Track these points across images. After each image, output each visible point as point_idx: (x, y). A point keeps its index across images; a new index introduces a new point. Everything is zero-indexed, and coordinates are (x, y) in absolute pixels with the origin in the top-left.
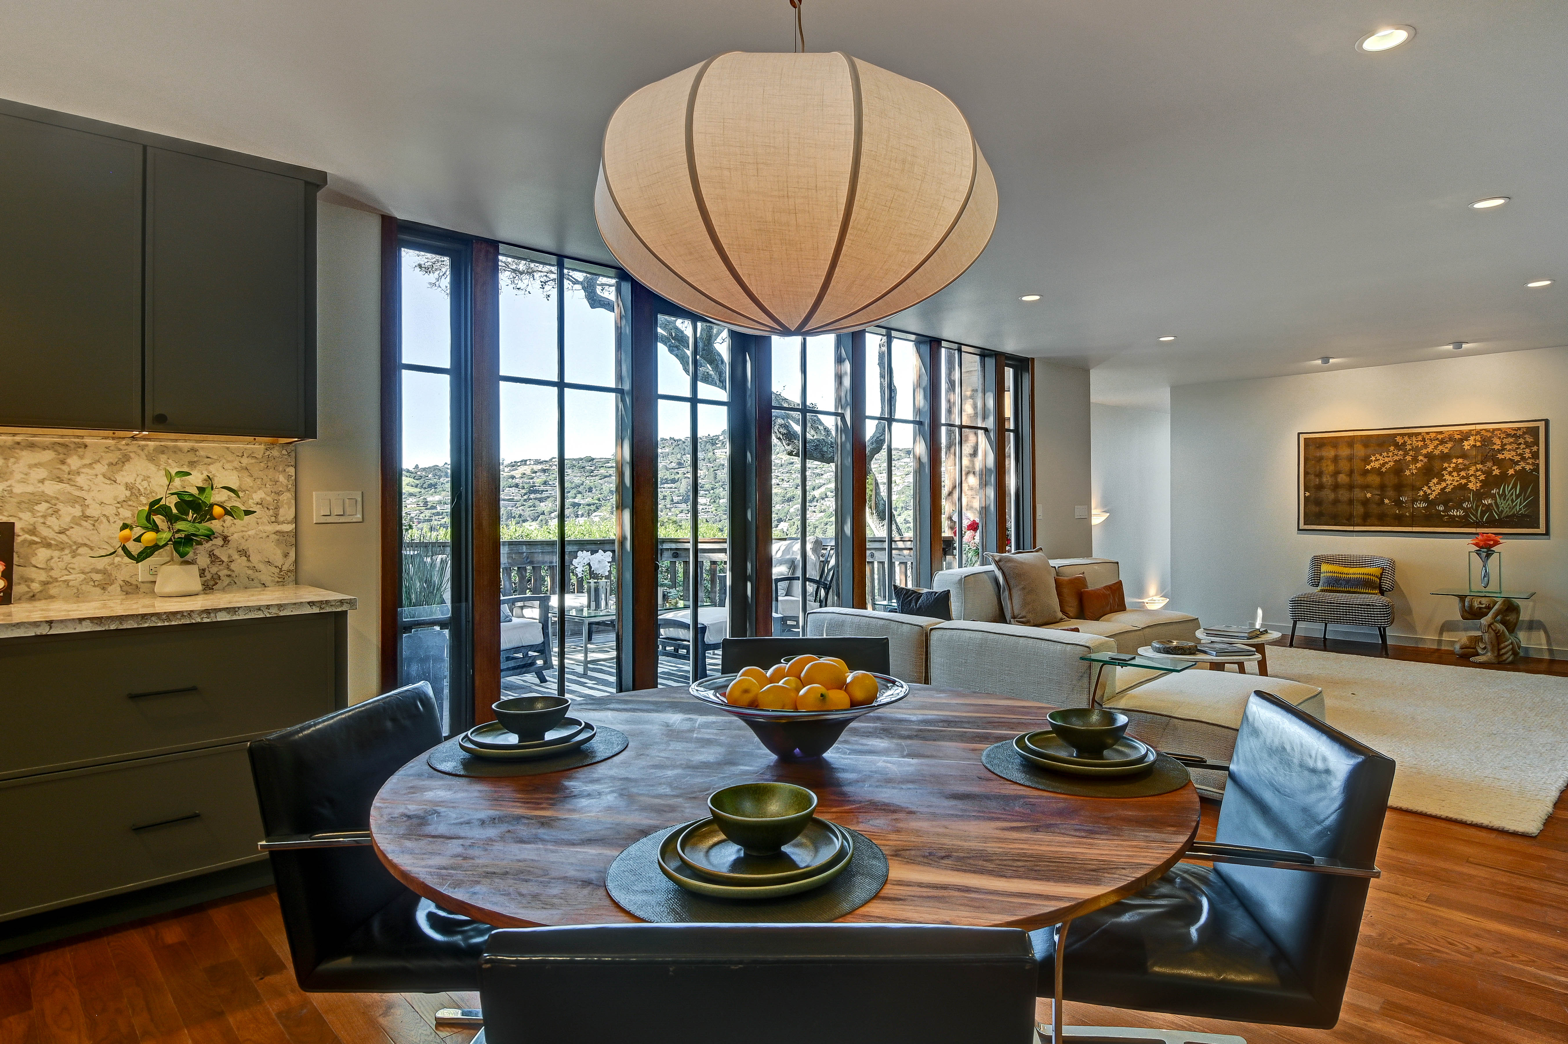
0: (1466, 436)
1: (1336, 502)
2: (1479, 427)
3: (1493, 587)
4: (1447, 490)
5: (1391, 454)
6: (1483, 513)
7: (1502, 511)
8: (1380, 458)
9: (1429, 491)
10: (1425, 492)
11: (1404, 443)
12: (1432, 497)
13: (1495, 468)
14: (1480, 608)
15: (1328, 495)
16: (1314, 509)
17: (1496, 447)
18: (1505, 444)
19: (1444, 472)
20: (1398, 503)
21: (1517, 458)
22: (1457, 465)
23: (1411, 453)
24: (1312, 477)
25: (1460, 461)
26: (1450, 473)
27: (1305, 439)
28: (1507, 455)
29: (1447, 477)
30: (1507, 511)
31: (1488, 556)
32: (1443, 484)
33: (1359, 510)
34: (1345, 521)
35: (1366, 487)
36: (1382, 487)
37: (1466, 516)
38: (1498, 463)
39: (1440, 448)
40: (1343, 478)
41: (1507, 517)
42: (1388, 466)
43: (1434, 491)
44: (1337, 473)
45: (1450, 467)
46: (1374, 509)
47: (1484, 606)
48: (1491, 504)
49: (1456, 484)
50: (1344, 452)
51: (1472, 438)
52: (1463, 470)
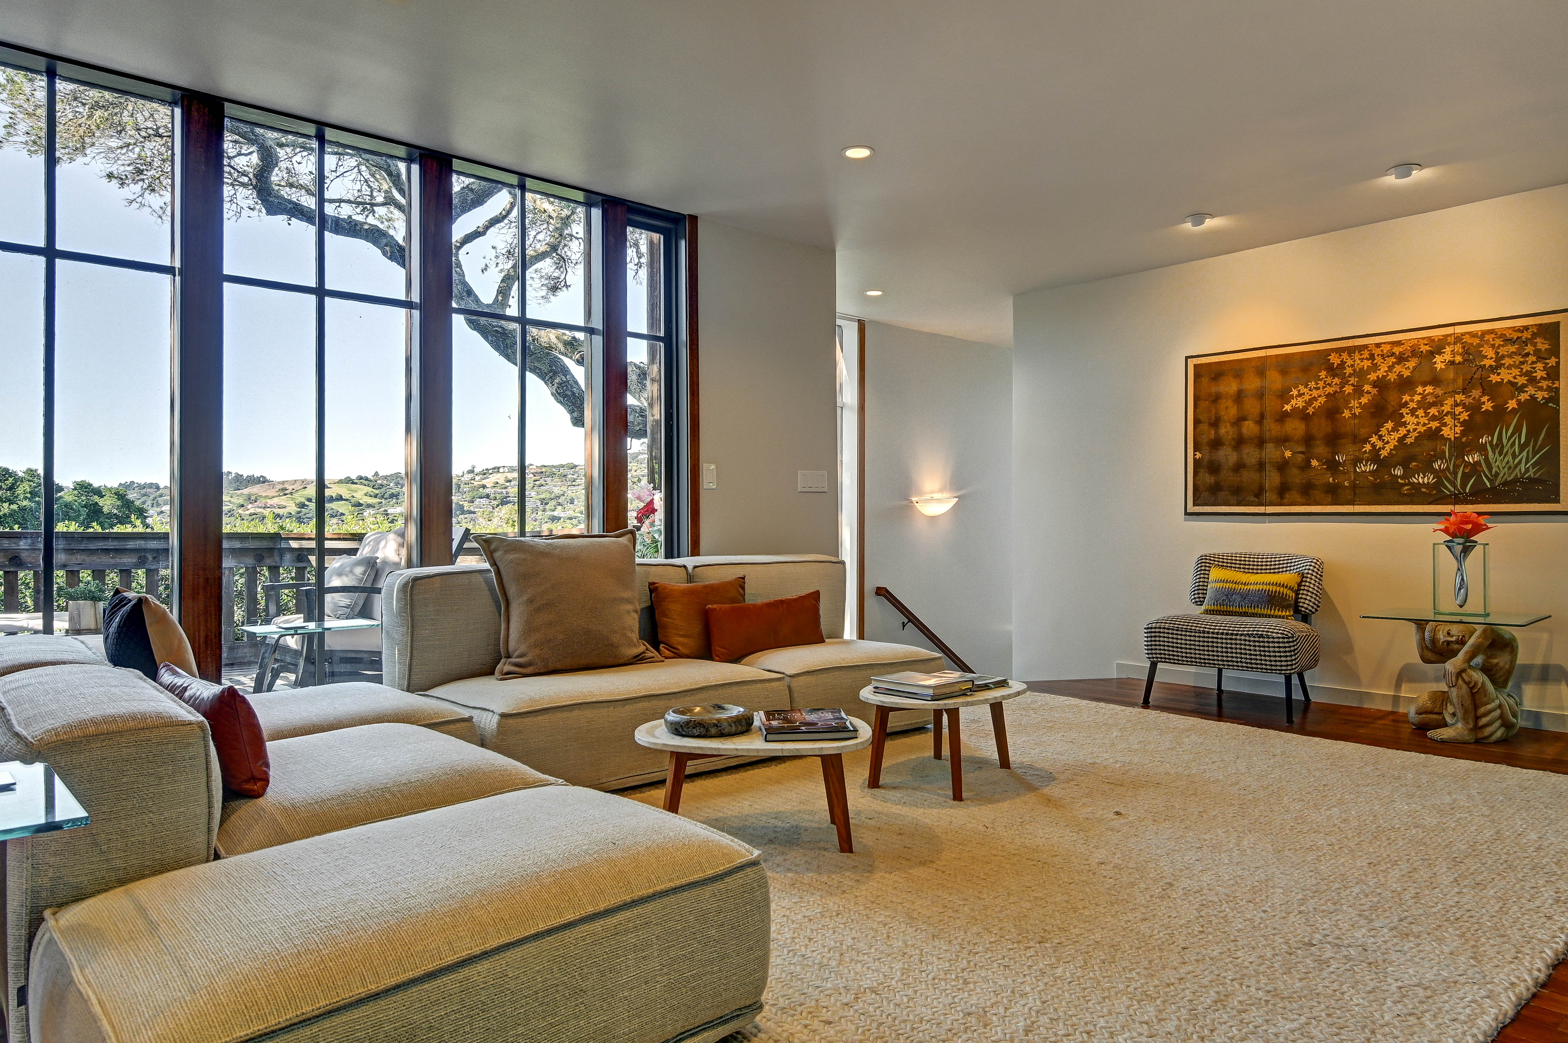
0: (1437, 347)
1: (1239, 467)
2: (1459, 329)
3: (1474, 605)
4: (1409, 441)
5: (1321, 384)
6: (1466, 478)
7: (1497, 475)
8: (1306, 390)
9: (1379, 444)
10: (1373, 446)
11: (1342, 364)
12: (1384, 453)
13: (1485, 399)
14: (1448, 643)
15: (1227, 456)
16: (1208, 479)
17: (1487, 363)
18: (1503, 357)
19: (1404, 411)
20: (1332, 466)
21: (1522, 380)
22: (1424, 397)
23: (1353, 380)
24: (1204, 427)
25: (1429, 389)
26: (1413, 412)
27: (1195, 365)
28: (1505, 375)
29: (1408, 418)
30: (1505, 475)
31: (1466, 550)
32: (1402, 431)
33: (1273, 479)
34: (1252, 498)
35: (1283, 441)
36: (1308, 440)
37: (1439, 484)
38: (1490, 389)
39: (1398, 368)
40: (1249, 428)
41: (1505, 484)
42: (1316, 404)
43: (1388, 442)
44: (1241, 419)
45: (1412, 401)
46: (1296, 477)
47: (1454, 639)
48: (1477, 463)
49: (1422, 429)
50: (1252, 384)
51: (1448, 349)
52: (1434, 404)
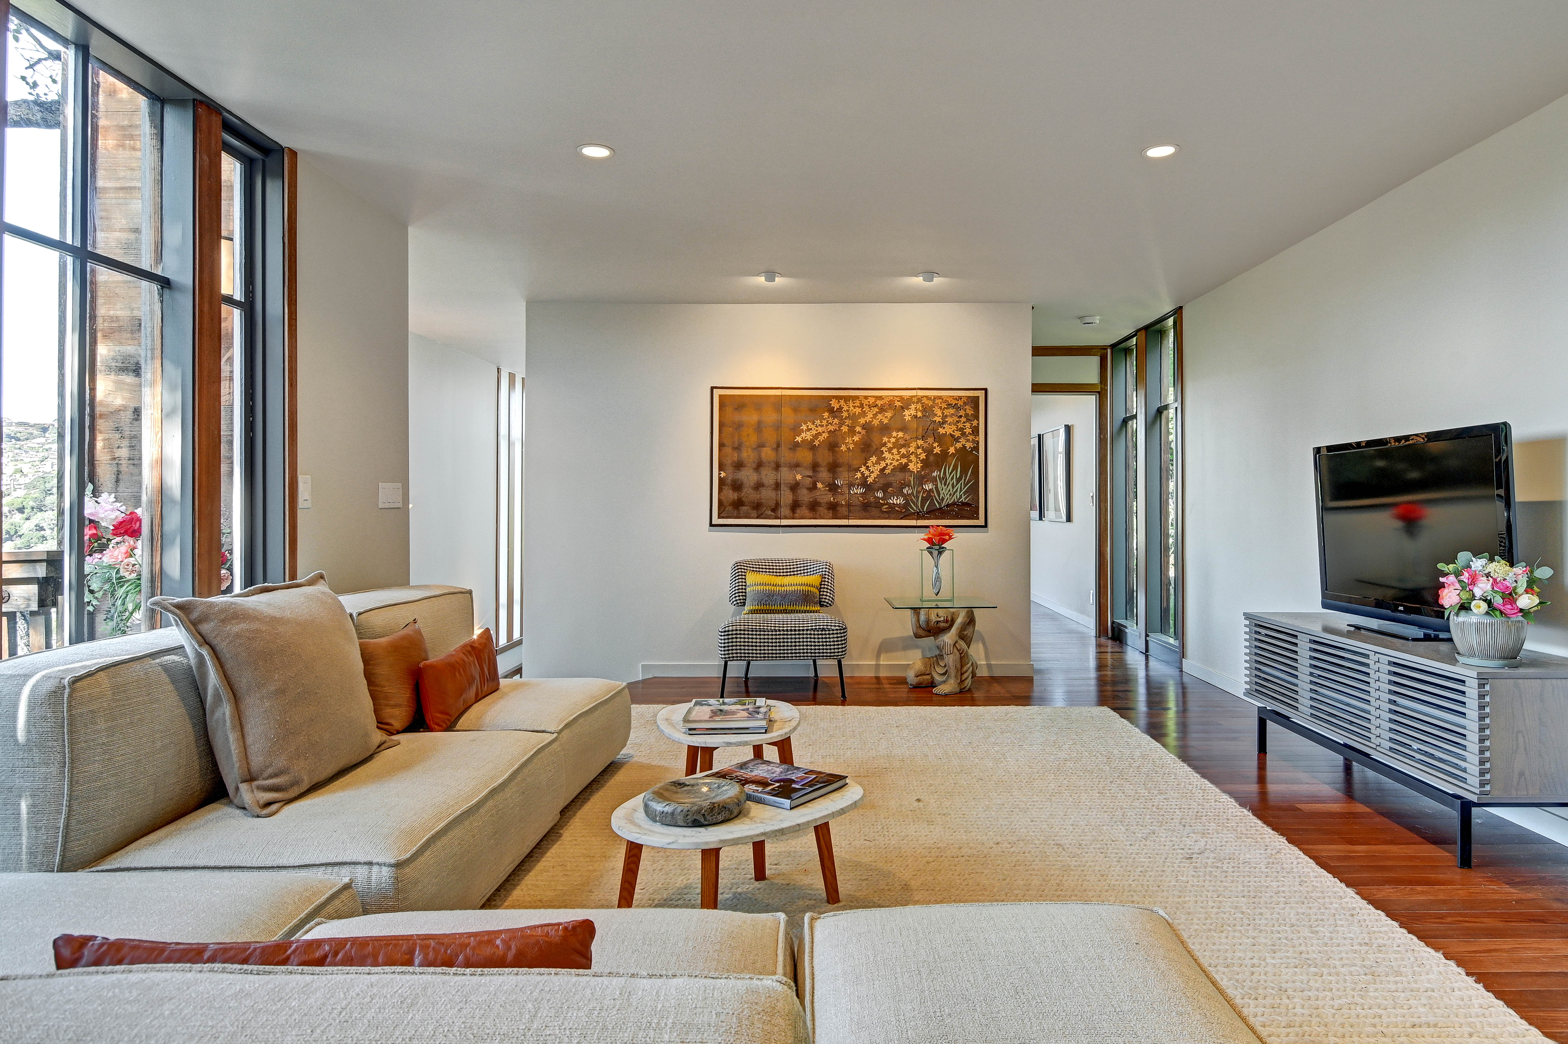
0: (906, 403)
1: (758, 486)
2: (921, 393)
3: (945, 593)
4: (887, 472)
5: (824, 423)
6: (924, 500)
7: (943, 499)
8: (813, 427)
9: (867, 473)
10: (863, 474)
11: (840, 409)
12: (870, 480)
13: (936, 445)
14: (938, 622)
15: (748, 476)
16: (732, 495)
17: (938, 419)
18: (946, 416)
19: (884, 449)
20: (833, 488)
21: (957, 434)
22: (897, 440)
23: (847, 422)
24: (728, 450)
25: (901, 434)
26: (890, 450)
27: (720, 396)
28: (947, 429)
29: (886, 455)
30: (948, 500)
31: (940, 553)
32: (883, 464)
33: (786, 497)
34: (770, 513)
35: (796, 466)
36: (815, 467)
37: (907, 504)
38: (939, 438)
39: (880, 416)
40: (768, 454)
41: (948, 506)
42: (821, 438)
43: (873, 472)
44: (761, 446)
45: (889, 442)
46: (805, 496)
48: (931, 490)
49: (895, 463)
50: (770, 417)
51: (913, 406)
52: (903, 446)
